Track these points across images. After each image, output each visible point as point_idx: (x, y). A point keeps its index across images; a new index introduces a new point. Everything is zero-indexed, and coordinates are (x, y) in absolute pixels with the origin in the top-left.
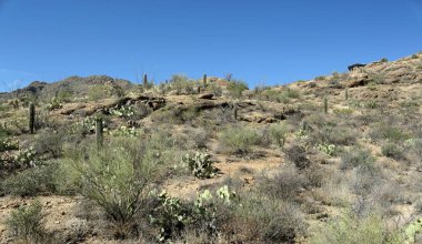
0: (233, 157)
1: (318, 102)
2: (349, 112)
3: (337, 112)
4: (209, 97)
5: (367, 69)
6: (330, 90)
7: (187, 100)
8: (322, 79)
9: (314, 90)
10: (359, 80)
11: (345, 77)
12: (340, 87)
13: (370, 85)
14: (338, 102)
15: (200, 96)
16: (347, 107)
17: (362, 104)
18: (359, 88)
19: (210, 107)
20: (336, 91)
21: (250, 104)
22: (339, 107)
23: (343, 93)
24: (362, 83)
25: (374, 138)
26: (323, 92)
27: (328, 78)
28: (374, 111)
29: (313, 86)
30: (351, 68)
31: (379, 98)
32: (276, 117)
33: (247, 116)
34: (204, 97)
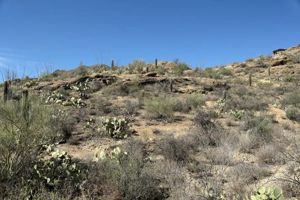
0: (154, 121)
1: (246, 78)
2: (270, 85)
3: (260, 85)
4: (154, 75)
5: (287, 52)
6: (257, 69)
7: (134, 77)
8: (251, 61)
9: (244, 69)
10: (280, 60)
11: (269, 58)
12: (265, 67)
13: (288, 64)
14: (262, 78)
15: (146, 74)
16: (269, 81)
17: (281, 79)
18: (280, 66)
19: (152, 82)
20: (262, 69)
21: (187, 80)
22: (263, 81)
23: (266, 71)
24: (282, 63)
25: (284, 104)
26: (251, 70)
27: (256, 60)
28: (290, 84)
29: (244, 66)
30: (275, 52)
31: (295, 74)
32: (205, 89)
33: (181, 89)
34: (149, 75)
